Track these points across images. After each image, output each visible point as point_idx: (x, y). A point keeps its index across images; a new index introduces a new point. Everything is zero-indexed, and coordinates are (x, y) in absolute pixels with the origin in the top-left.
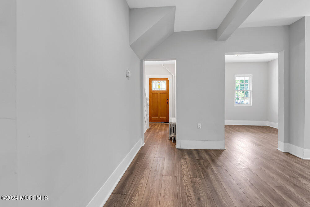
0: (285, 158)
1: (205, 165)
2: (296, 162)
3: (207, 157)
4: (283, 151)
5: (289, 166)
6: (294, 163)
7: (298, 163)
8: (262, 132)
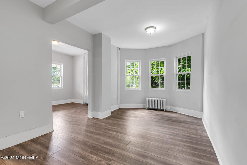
0: (95, 121)
1: (42, 158)
2: (101, 122)
3: (39, 147)
4: (91, 117)
5: (100, 126)
6: (101, 123)
7: (102, 122)
8: (72, 107)
